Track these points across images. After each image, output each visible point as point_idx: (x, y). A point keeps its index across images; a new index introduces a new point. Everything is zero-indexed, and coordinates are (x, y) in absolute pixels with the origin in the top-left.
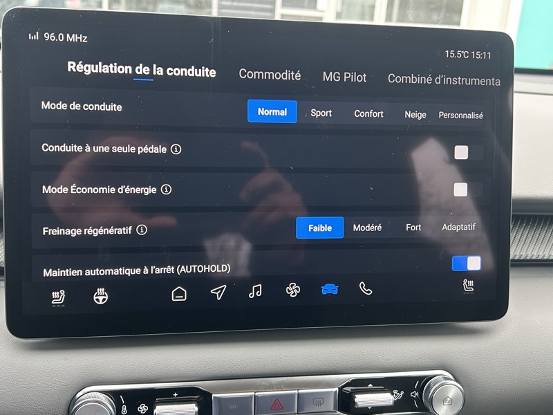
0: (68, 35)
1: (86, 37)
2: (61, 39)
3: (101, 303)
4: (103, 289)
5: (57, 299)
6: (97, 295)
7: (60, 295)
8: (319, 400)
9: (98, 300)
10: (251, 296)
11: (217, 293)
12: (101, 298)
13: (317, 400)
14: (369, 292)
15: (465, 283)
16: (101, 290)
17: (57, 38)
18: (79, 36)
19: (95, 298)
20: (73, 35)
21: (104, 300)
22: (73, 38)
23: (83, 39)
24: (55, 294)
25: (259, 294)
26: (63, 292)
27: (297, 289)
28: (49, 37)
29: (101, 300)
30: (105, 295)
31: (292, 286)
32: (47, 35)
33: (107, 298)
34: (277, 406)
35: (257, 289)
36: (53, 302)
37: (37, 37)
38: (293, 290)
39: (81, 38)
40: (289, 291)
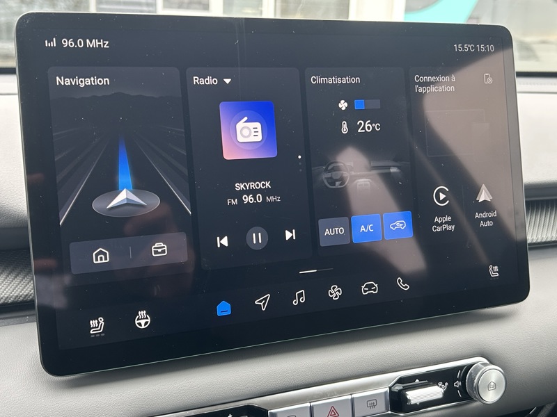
0: (88, 41)
1: (107, 42)
2: (81, 45)
3: (143, 327)
4: (145, 312)
5: (96, 327)
6: (138, 319)
7: (99, 323)
8: (372, 402)
9: (140, 324)
10: (295, 303)
11: (262, 304)
12: (143, 322)
13: (371, 402)
14: (406, 287)
15: (491, 269)
16: (142, 313)
17: (76, 44)
18: (99, 41)
19: (137, 322)
20: (94, 40)
21: (146, 323)
22: (94, 43)
23: (104, 44)
24: (93, 323)
25: (302, 300)
26: (101, 320)
27: (339, 291)
28: (68, 43)
29: (143, 324)
30: (147, 318)
31: (334, 288)
32: (65, 42)
33: (149, 320)
34: (333, 413)
35: (300, 295)
36: (91, 332)
37: (54, 44)
38: (335, 292)
39: (102, 43)
40: (331, 294)
